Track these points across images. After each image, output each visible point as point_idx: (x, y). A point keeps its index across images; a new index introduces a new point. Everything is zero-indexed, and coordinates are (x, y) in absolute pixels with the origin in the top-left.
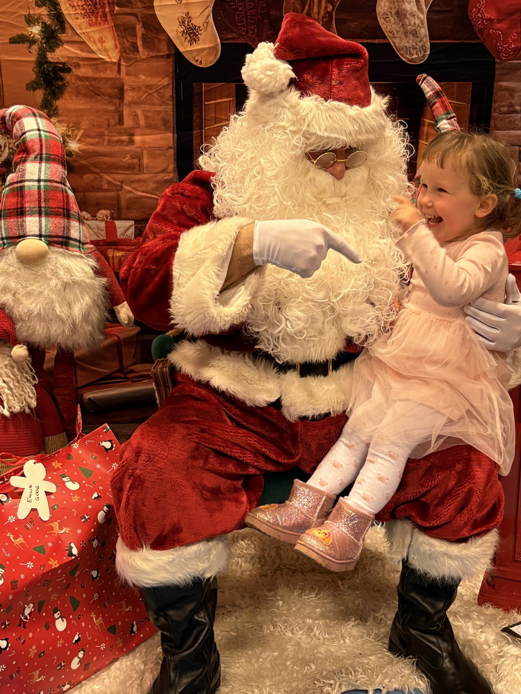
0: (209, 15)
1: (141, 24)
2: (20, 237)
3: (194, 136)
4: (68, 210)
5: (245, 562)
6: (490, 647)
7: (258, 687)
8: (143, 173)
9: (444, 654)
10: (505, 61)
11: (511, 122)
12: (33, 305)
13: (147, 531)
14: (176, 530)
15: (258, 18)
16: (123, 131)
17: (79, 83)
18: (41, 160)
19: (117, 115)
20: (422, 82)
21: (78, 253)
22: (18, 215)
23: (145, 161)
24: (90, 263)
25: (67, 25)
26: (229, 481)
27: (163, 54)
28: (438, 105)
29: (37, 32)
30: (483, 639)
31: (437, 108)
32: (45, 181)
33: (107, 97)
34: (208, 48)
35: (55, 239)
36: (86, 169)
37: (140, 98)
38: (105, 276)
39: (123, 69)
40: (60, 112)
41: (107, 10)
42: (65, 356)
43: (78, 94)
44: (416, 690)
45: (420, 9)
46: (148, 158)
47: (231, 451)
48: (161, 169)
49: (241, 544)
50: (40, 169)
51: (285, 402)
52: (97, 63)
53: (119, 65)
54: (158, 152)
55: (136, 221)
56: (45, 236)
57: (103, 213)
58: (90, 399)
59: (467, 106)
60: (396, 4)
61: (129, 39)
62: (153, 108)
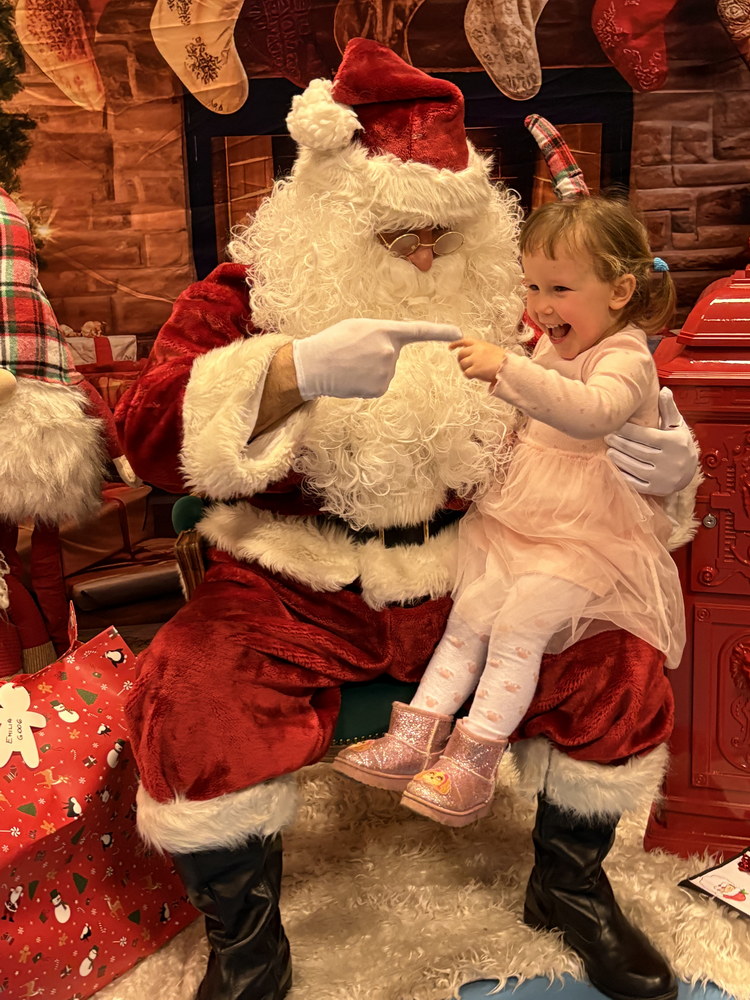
0: (229, 41)
1: (133, 55)
3: (216, 211)
4: (42, 324)
5: (318, 811)
6: (663, 909)
7: (345, 984)
8: (149, 268)
9: (602, 922)
10: (646, 91)
11: (659, 176)
13: (180, 774)
14: (221, 770)
15: (300, 42)
16: (114, 209)
17: (49, 142)
18: (1, 255)
19: (104, 188)
20: (533, 125)
21: (58, 386)
23: (148, 249)
24: (77, 398)
25: (27, 61)
26: (292, 698)
27: (166, 97)
28: (556, 157)
30: (654, 899)
31: (555, 162)
32: (8, 284)
33: (90, 161)
34: (228, 87)
35: (25, 367)
36: (62, 265)
37: (136, 161)
38: (99, 416)
39: (111, 120)
40: (23, 184)
41: (84, 37)
42: (47, 532)
43: (48, 157)
44: (565, 974)
45: (525, 22)
46: (152, 246)
47: (294, 656)
48: (169, 261)
49: (311, 786)
51: (365, 584)
52: (72, 113)
53: (105, 115)
54: (165, 236)
55: (139, 336)
56: (11, 363)
57: (90, 326)
58: (83, 592)
59: (595, 156)
60: (492, 16)
61: (117, 78)
62: (156, 175)
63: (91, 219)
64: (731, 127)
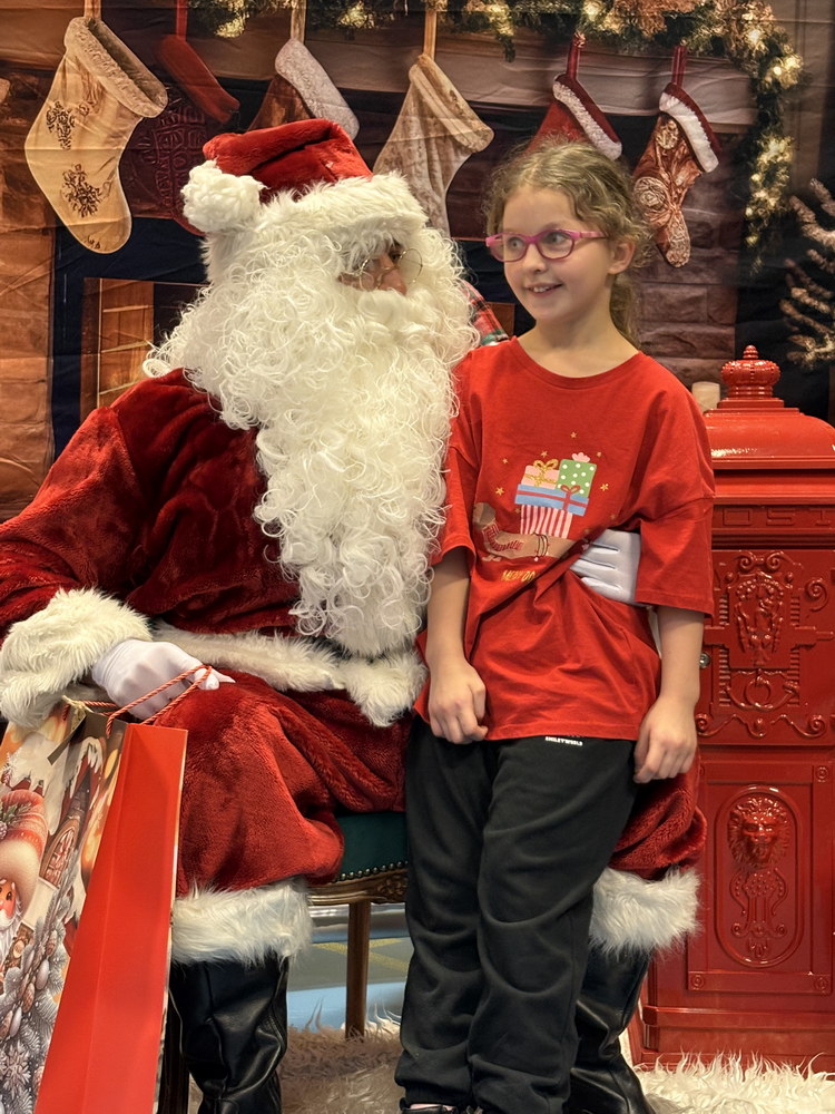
0: (113, 173)
1: (2, 176)
3: (83, 362)
9: (629, 1101)
27: (36, 227)
28: (481, 320)
31: (480, 325)
54: (20, 387)
62: (16, 314)
64: (649, 321)
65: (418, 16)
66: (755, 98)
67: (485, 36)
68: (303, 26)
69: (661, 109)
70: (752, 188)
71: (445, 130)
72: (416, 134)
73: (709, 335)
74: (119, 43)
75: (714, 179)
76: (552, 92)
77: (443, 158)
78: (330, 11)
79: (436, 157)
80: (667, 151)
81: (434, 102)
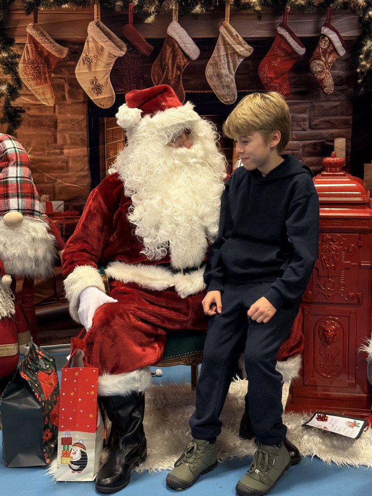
0: (108, 78)
1: (67, 83)
2: (6, 211)
3: (100, 149)
4: (33, 194)
8: (69, 172)
12: (15, 251)
13: (107, 365)
15: (137, 79)
16: (56, 147)
17: (30, 119)
18: (17, 165)
19: (53, 138)
21: (39, 219)
22: (4, 198)
23: (70, 164)
24: (46, 225)
25: (23, 85)
27: (81, 101)
29: (4, 89)
32: (20, 177)
33: (47, 127)
34: (108, 97)
35: (27, 211)
37: (67, 127)
39: (57, 110)
41: (47, 75)
43: (29, 125)
45: (230, 72)
46: (72, 163)
47: (150, 319)
48: (79, 169)
50: (17, 170)
52: (41, 107)
53: (55, 108)
54: (78, 159)
55: (65, 201)
56: (21, 210)
57: (44, 197)
60: (217, 70)
61: (60, 93)
62: (75, 133)
63: (47, 151)
64: (317, 116)
65: (222, 7)
66: (361, 25)
67: (249, 11)
68: (177, 16)
69: (322, 33)
70: (360, 61)
71: (234, 49)
72: (223, 53)
73: (342, 120)
74: (108, 29)
75: (344, 58)
76: (277, 31)
77: (234, 60)
78: (188, 8)
79: (230, 61)
80: (324, 49)
81: (229, 39)
